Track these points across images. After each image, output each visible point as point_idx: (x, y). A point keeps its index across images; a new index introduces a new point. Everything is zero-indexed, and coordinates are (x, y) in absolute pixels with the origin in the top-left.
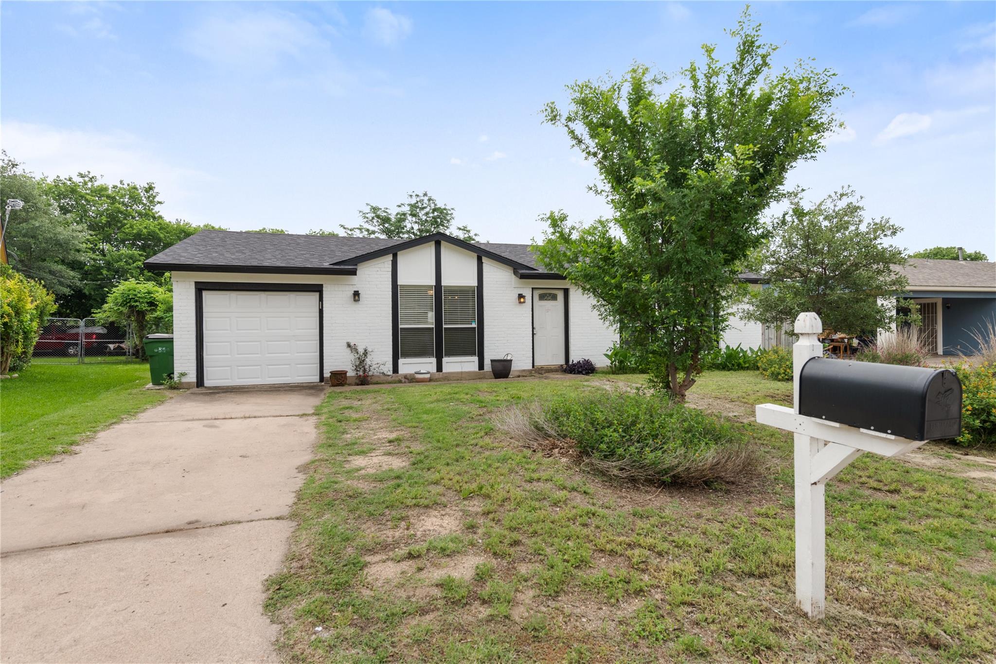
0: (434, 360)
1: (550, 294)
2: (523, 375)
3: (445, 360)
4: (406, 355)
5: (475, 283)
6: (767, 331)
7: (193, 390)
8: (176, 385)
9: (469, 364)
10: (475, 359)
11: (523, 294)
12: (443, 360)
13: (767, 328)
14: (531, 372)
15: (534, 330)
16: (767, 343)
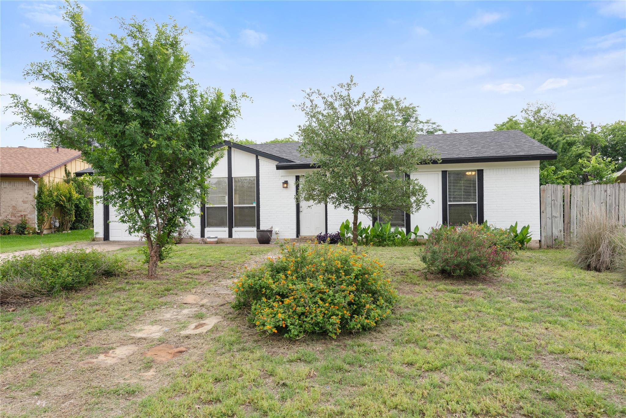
0: (227, 229)
3: (234, 229)
4: (210, 225)
5: (254, 174)
6: (549, 209)
7: (102, 242)
8: (94, 239)
9: (250, 233)
10: (255, 229)
11: (287, 181)
12: (233, 229)
13: (550, 206)
14: (296, 241)
15: (300, 208)
16: (549, 221)
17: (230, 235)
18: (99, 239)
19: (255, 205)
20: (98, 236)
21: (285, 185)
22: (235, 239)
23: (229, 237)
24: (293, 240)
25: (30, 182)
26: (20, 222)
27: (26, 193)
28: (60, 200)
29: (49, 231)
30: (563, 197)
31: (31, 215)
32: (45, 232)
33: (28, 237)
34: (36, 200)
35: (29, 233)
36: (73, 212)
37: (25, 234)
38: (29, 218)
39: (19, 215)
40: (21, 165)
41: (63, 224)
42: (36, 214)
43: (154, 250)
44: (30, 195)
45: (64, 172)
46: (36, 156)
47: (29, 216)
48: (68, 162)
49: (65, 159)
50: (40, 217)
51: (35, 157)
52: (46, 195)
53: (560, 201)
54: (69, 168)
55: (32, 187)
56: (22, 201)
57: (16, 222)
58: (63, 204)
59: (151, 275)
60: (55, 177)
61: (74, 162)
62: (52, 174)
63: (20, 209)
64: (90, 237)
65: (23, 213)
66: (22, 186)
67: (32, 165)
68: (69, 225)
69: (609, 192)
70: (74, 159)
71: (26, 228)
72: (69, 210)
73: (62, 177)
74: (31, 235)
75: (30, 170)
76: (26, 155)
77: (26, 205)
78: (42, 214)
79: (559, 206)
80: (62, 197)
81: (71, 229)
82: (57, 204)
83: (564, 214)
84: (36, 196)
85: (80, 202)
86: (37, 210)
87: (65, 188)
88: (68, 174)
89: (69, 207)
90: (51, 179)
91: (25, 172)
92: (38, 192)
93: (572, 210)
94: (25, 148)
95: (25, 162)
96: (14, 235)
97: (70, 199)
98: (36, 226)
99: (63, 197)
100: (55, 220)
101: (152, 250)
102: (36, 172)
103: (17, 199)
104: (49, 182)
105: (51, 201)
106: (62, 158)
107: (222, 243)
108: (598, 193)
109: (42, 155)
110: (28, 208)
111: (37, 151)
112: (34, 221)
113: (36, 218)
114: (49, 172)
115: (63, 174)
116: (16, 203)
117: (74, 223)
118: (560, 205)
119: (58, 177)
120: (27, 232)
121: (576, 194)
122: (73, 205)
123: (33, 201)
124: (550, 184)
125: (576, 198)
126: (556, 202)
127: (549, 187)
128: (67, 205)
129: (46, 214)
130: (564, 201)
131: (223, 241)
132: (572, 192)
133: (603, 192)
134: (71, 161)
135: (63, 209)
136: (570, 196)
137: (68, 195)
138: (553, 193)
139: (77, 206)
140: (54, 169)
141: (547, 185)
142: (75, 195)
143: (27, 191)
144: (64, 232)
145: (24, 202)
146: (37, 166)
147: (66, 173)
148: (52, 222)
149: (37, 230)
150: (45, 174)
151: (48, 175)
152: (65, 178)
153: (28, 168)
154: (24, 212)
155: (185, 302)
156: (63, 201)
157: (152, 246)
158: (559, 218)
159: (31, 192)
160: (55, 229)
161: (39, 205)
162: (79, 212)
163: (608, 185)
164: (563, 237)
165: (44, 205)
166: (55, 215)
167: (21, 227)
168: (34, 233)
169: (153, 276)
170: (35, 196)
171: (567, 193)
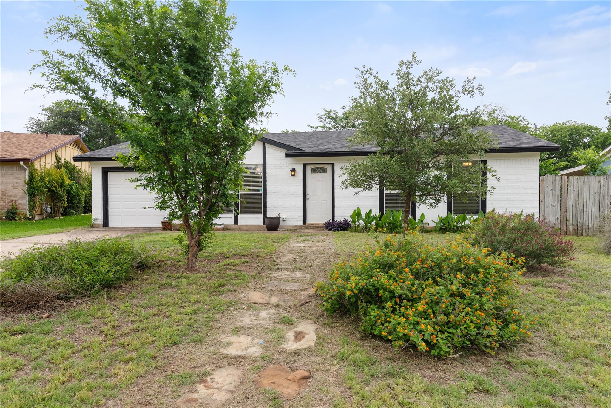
0: (232, 216)
1: (321, 168)
2: (295, 229)
5: (261, 162)
6: (547, 199)
7: (102, 228)
8: (93, 225)
9: (256, 220)
10: (261, 216)
11: (294, 169)
12: (239, 216)
13: (548, 195)
14: (303, 227)
15: (307, 196)
16: (547, 210)
17: (236, 222)
18: (98, 226)
19: (261, 192)
20: (96, 222)
21: (293, 173)
22: (241, 225)
23: (235, 224)
24: (301, 227)
25: (21, 166)
26: (10, 208)
27: (17, 178)
28: (52, 186)
29: (41, 217)
30: (561, 187)
31: (22, 201)
32: (37, 218)
33: (19, 223)
34: (27, 186)
35: (20, 219)
36: (65, 198)
37: (16, 220)
38: (19, 204)
39: (9, 200)
40: (10, 150)
41: (54, 209)
42: (27, 199)
43: (195, 240)
44: (21, 180)
45: (55, 158)
46: (25, 141)
47: (19, 202)
48: (58, 148)
49: (56, 145)
50: (32, 203)
51: (23, 142)
52: (38, 181)
53: (558, 191)
54: (59, 154)
55: (23, 172)
56: (12, 186)
57: (6, 208)
58: (55, 189)
59: (191, 268)
60: (46, 163)
61: (64, 148)
62: (43, 159)
63: (10, 194)
64: (88, 223)
65: (13, 199)
66: (12, 171)
67: (22, 150)
68: (61, 211)
69: (602, 183)
70: (64, 145)
71: (16, 214)
72: (61, 196)
73: (53, 163)
74: (22, 221)
75: (21, 155)
76: (14, 140)
77: (17, 191)
78: (33, 200)
79: (556, 196)
80: (53, 183)
81: (63, 215)
82: (49, 190)
83: (561, 204)
84: (27, 181)
85: (72, 188)
86: (29, 196)
87: (56, 174)
88: (58, 159)
89: (60, 193)
90: (43, 164)
91: (16, 157)
92: (29, 176)
93: (569, 200)
94: (12, 133)
95: (13, 147)
96: (4, 221)
97: (62, 185)
98: (28, 212)
99: (55, 183)
100: (46, 206)
101: (192, 240)
102: (27, 156)
103: (7, 185)
104: (40, 167)
105: (43, 186)
106: (52, 144)
107: (228, 229)
108: (592, 184)
109: (31, 140)
110: (18, 193)
111: (25, 136)
112: (25, 207)
113: (27, 203)
114: (40, 157)
115: (54, 159)
116: (5, 188)
117: (66, 209)
118: (558, 194)
119: (49, 162)
120: (18, 218)
121: (573, 185)
122: (65, 191)
123: (23, 186)
124: (549, 175)
125: (572, 188)
126: (554, 191)
127: (548, 177)
128: (60, 191)
129: (37, 200)
130: (561, 191)
131: (229, 228)
132: (569, 183)
133: (597, 182)
134: (61, 147)
135: (55, 194)
136: (567, 186)
137: (60, 181)
138: (551, 183)
139: (69, 192)
140: (44, 155)
141: (546, 175)
142: (68, 181)
143: (18, 176)
144: (56, 218)
145: (14, 187)
146: (27, 150)
147: (56, 159)
148: (44, 208)
149: (28, 216)
150: (36, 159)
151: (39, 160)
152: (56, 164)
153: (18, 152)
154: (14, 197)
155: (253, 302)
156: (55, 187)
157: (192, 235)
158: (556, 207)
159: (21, 176)
160: (47, 215)
161: (30, 190)
162: (71, 198)
163: (602, 176)
164: (560, 225)
165: (35, 191)
166: (46, 201)
167: (11, 213)
168: (26, 218)
169: (193, 269)
170: (25, 181)
171: (565, 183)
